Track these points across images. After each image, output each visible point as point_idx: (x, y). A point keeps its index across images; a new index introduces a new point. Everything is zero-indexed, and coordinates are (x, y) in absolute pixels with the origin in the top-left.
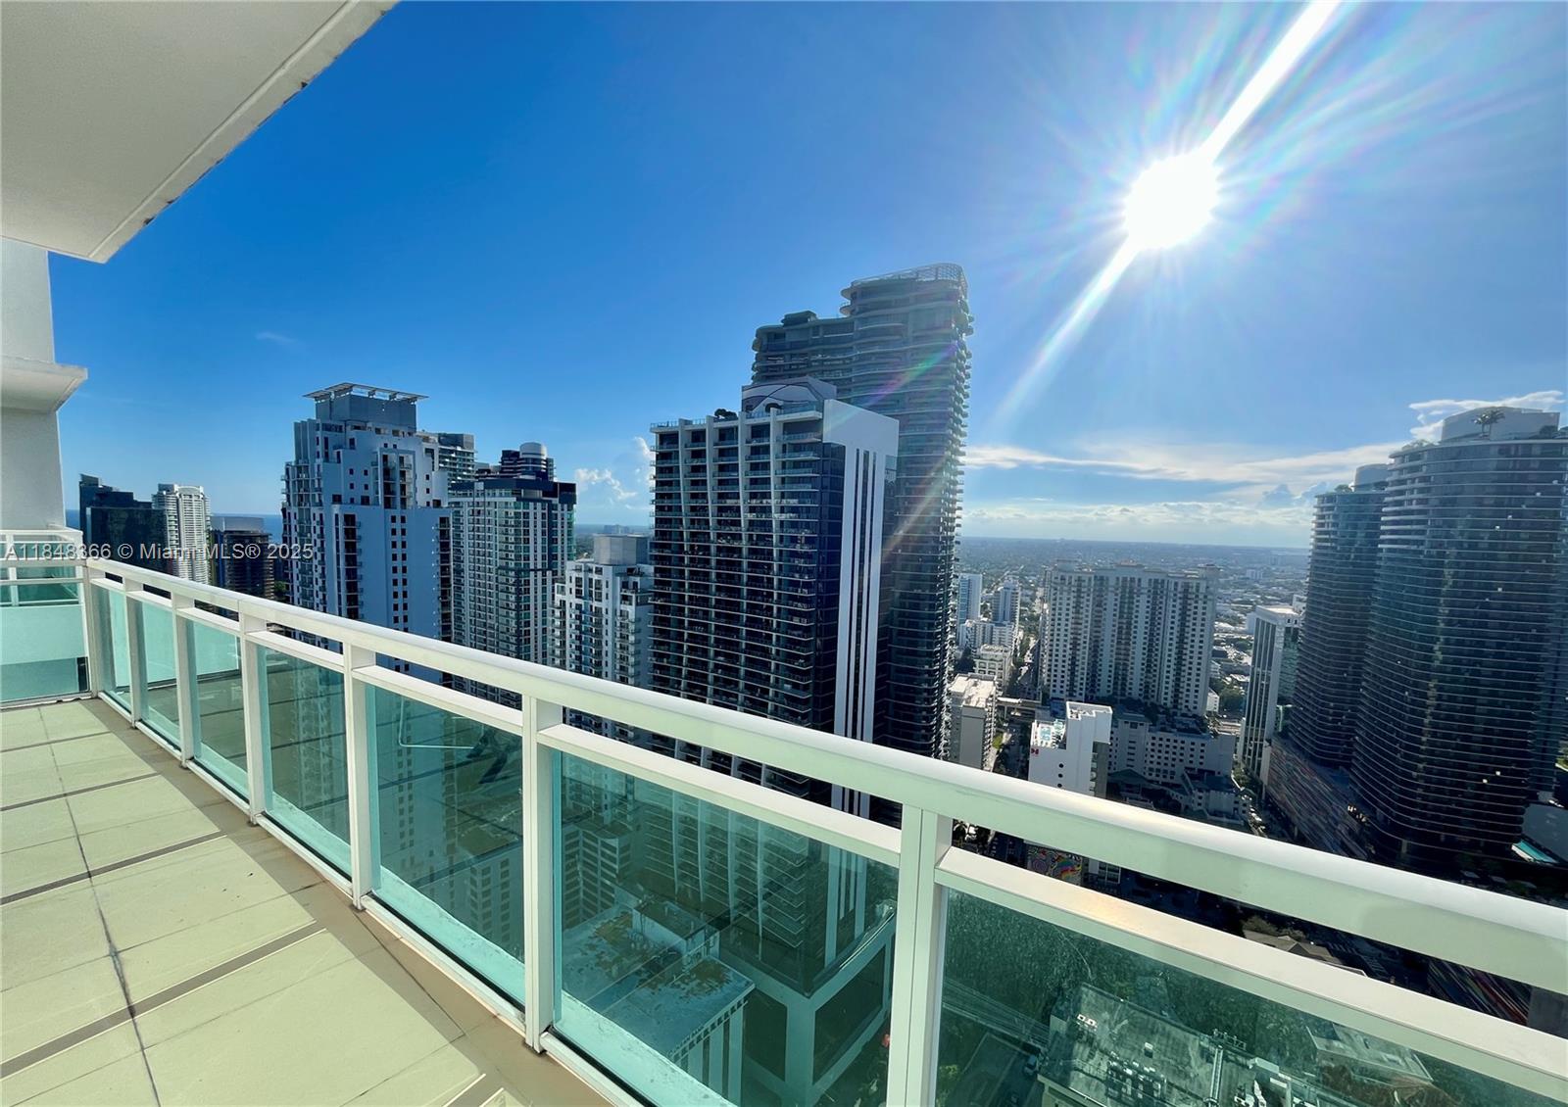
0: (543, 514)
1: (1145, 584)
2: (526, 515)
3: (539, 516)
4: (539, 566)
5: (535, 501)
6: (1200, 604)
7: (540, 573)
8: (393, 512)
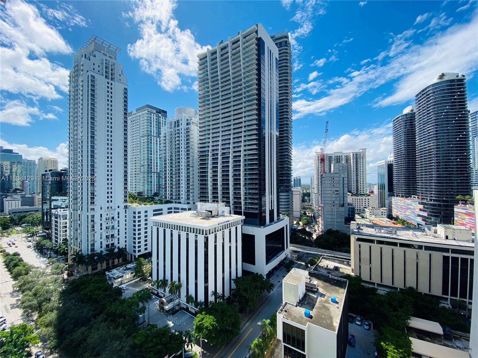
0: (156, 119)
1: (343, 157)
2: (151, 117)
4: (155, 135)
5: (154, 113)
6: (361, 160)
7: (155, 138)
8: (107, 80)
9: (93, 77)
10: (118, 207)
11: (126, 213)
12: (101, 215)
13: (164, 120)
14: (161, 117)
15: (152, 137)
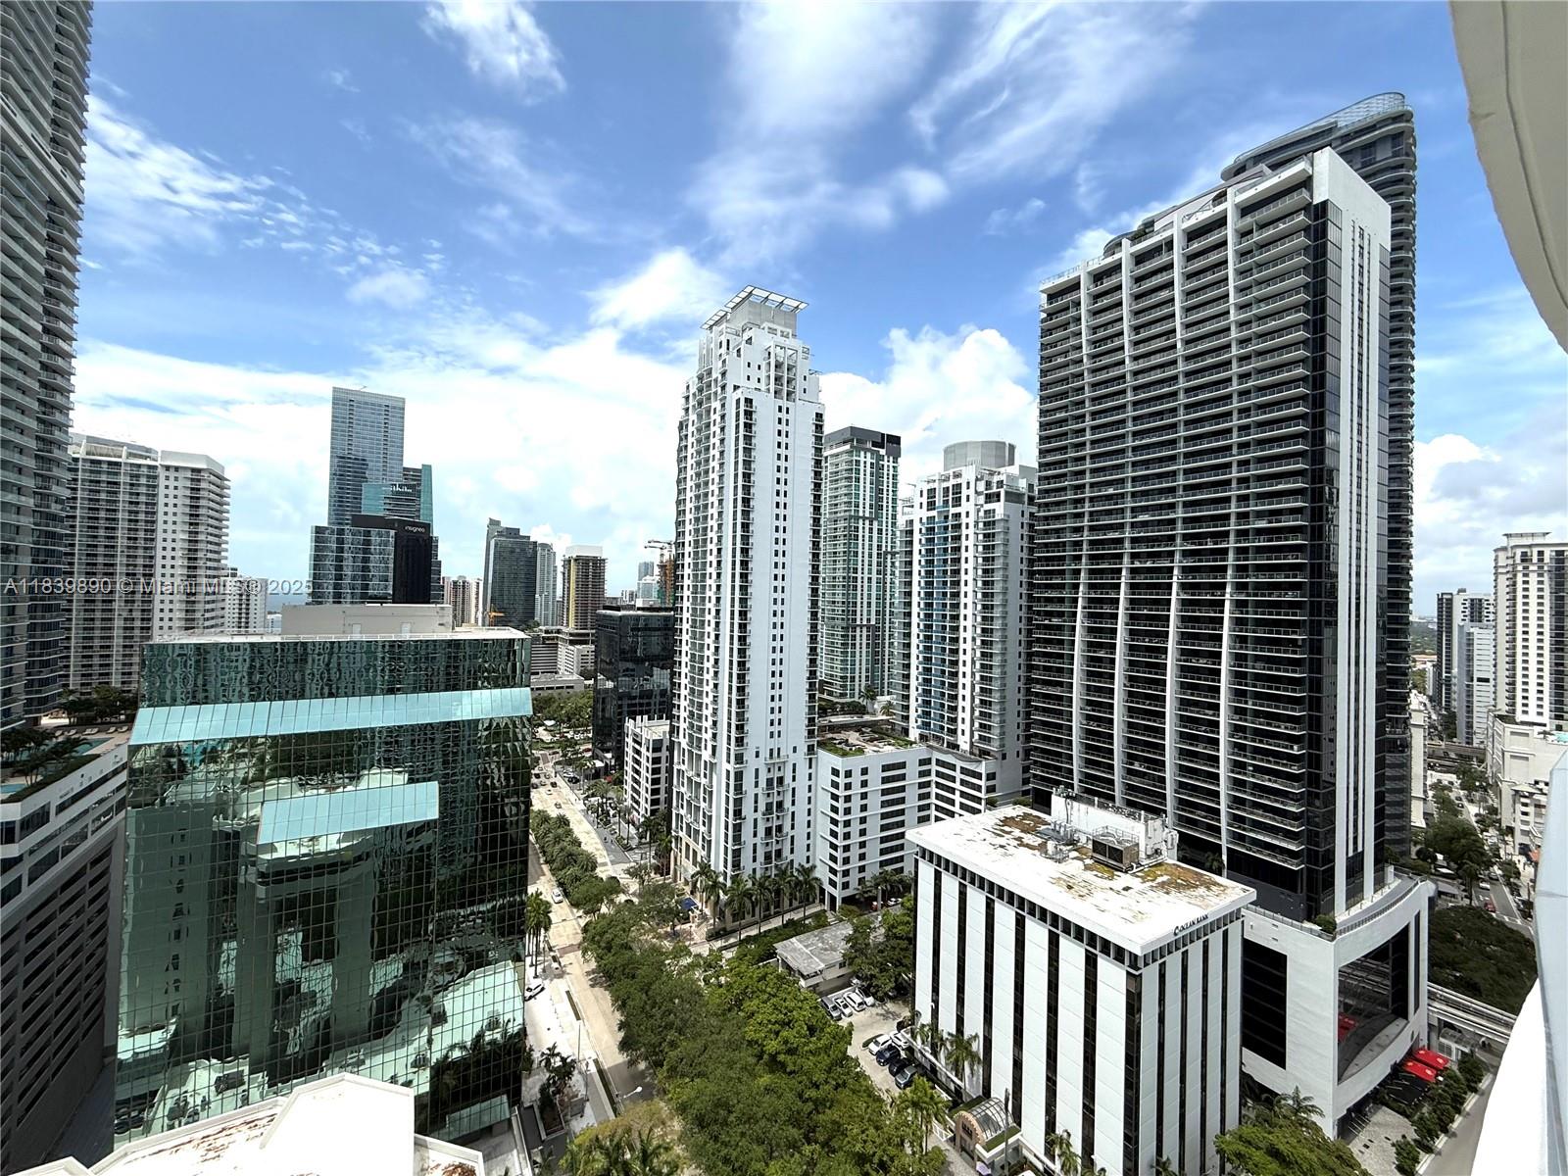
0: (872, 464)
2: (857, 462)
3: (868, 465)
4: (867, 515)
5: (866, 450)
7: (867, 522)
8: (780, 402)
9: (749, 401)
10: (795, 750)
11: (810, 767)
12: (757, 770)
13: (891, 464)
14: (886, 458)
15: (861, 521)
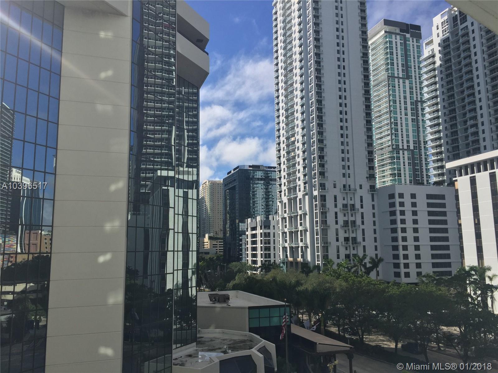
10: (361, 187)
11: (373, 200)
12: (335, 197)
13: (415, 44)
14: (411, 39)
15: (396, 80)
